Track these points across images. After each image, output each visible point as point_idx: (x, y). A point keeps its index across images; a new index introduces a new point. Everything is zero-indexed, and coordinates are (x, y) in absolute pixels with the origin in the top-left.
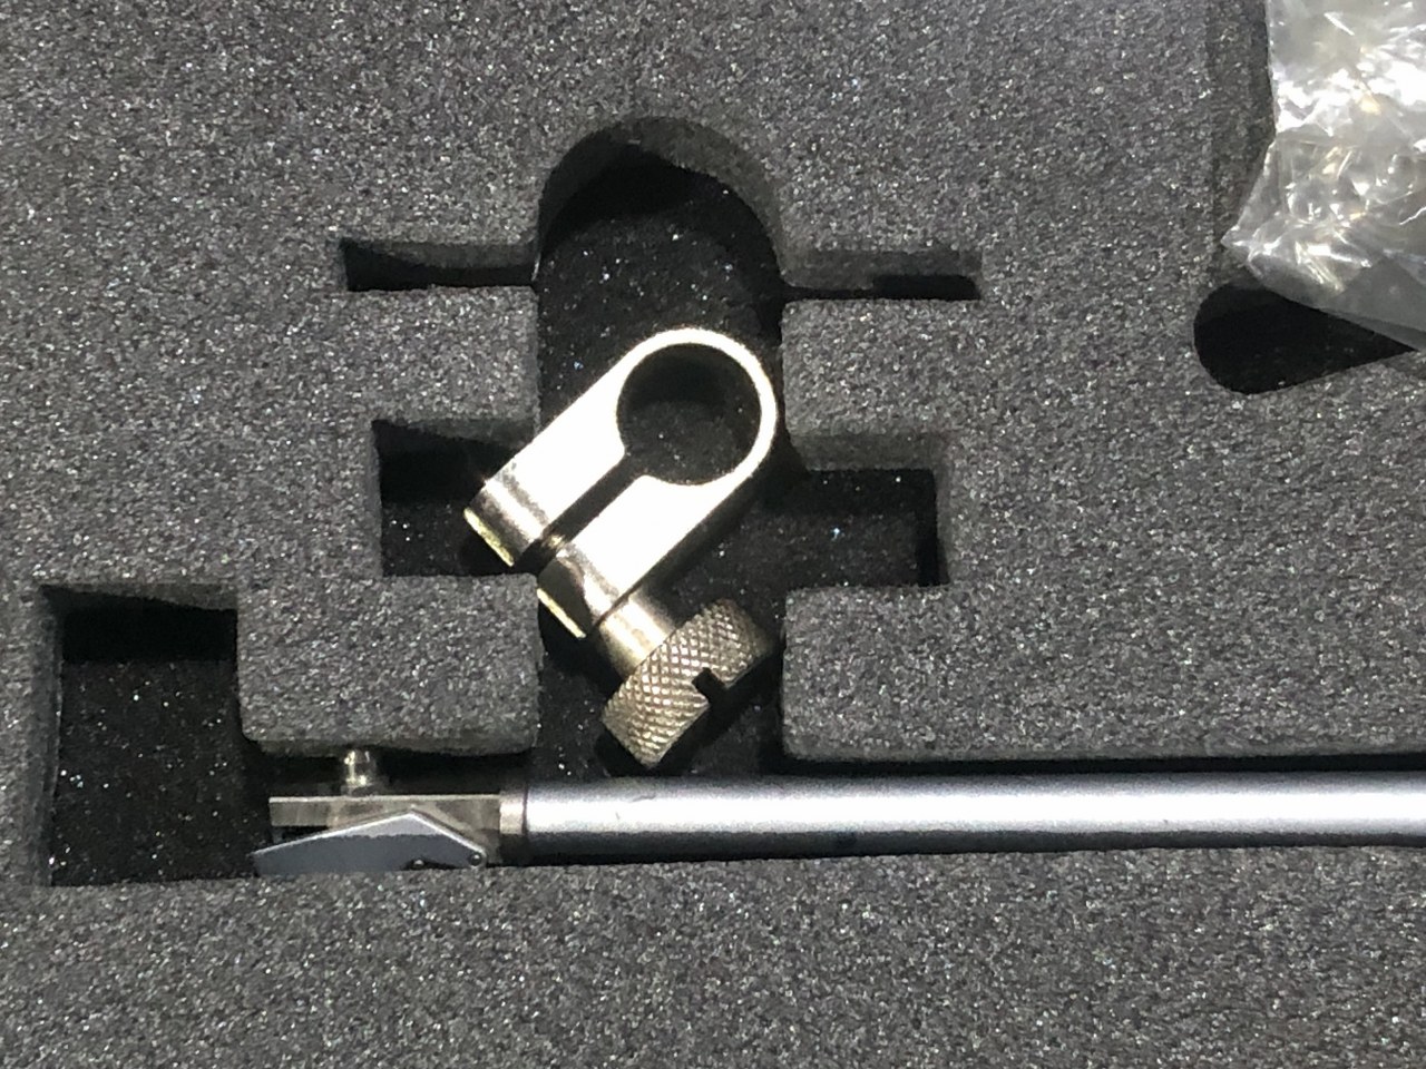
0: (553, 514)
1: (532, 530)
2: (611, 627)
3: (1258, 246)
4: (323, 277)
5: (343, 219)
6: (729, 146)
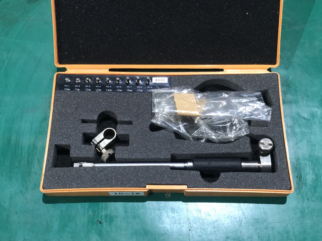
0: (98, 142)
1: (96, 143)
2: (102, 151)
3: (154, 121)
4: (80, 122)
5: (82, 117)
6: (113, 113)
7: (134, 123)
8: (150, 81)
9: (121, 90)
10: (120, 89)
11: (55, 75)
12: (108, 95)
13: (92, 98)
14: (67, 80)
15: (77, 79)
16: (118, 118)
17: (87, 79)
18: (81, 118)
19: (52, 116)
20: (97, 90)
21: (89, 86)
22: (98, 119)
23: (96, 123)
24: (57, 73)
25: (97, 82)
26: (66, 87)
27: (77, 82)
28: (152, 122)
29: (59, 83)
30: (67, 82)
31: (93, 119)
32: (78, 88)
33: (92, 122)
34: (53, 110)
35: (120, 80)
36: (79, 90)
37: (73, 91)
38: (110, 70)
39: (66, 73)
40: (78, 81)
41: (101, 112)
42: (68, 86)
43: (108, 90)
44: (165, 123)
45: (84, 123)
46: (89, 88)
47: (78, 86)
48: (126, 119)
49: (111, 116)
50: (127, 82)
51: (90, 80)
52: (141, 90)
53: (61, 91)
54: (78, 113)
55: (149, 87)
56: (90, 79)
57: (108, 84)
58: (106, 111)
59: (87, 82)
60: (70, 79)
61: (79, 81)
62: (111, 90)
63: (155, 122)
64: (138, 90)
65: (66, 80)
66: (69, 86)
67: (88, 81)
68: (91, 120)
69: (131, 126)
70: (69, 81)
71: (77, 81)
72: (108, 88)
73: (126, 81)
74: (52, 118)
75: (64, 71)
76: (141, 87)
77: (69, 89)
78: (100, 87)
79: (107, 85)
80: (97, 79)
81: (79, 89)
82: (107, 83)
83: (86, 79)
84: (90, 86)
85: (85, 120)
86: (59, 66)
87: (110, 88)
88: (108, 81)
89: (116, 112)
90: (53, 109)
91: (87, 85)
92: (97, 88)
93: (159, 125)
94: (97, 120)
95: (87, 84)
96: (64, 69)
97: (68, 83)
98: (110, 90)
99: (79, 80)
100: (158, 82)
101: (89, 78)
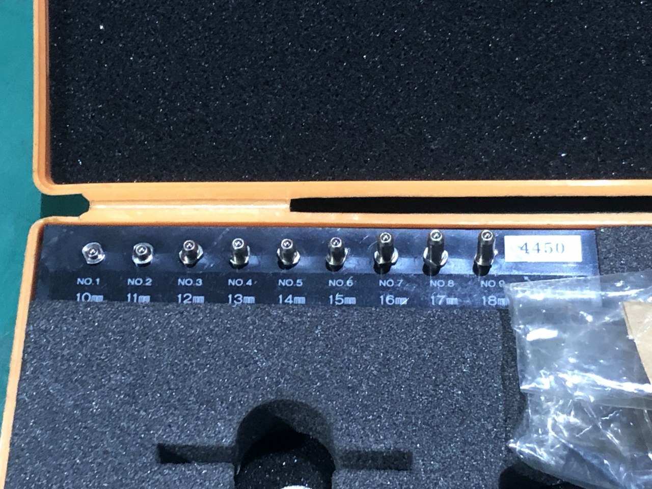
4: (150, 457)
5: (160, 435)
6: (314, 414)
7: (419, 463)
8: (496, 252)
9: (351, 301)
10: (348, 293)
11: (31, 231)
12: (286, 319)
13: (210, 334)
14: (93, 253)
15: (136, 247)
16: (337, 434)
17: (189, 245)
18: (156, 442)
19: (11, 428)
20: (233, 299)
21: (195, 282)
22: (238, 441)
23: (231, 465)
24: (41, 222)
25: (235, 262)
26: (82, 289)
27: (137, 261)
28: (510, 451)
29: (51, 270)
30: (89, 261)
31: (213, 442)
32: (142, 290)
33: (210, 456)
34: (18, 401)
35: (346, 251)
36: (145, 299)
37: (117, 304)
38: (298, 205)
39: (86, 218)
40: (143, 258)
41: (253, 404)
42: (94, 282)
43: (289, 300)
44: (582, 460)
45: (168, 465)
46: (196, 291)
47: (144, 282)
48: (377, 441)
49: (300, 430)
50: (381, 261)
51: (200, 252)
52: (449, 296)
53: (58, 305)
54: (139, 411)
55: (488, 284)
56: (200, 247)
57: (284, 271)
58: (275, 402)
59: (186, 261)
60: (105, 249)
61: (150, 258)
62: (301, 300)
63: (527, 451)
64: (437, 300)
65: (87, 253)
66: (98, 280)
67: (192, 255)
68: (204, 448)
69: (404, 476)
70: (101, 257)
71: (136, 256)
72: (287, 291)
73: (376, 254)
74: (12, 439)
75: (78, 214)
76: (451, 283)
77: (99, 298)
78: (249, 283)
79: (284, 277)
80: (237, 244)
81: (202, 298)
82: (280, 263)
83: (181, 248)
84: (200, 281)
85: (174, 447)
86: (52, 189)
87: (296, 292)
88: (289, 255)
89: (329, 407)
90: (18, 395)
91: (184, 276)
92: (235, 290)
93: (547, 465)
94: (232, 449)
95: (184, 271)
96: (79, 204)
97: (95, 270)
98: (295, 298)
99: (146, 252)
100: (532, 257)
101: (198, 242)
